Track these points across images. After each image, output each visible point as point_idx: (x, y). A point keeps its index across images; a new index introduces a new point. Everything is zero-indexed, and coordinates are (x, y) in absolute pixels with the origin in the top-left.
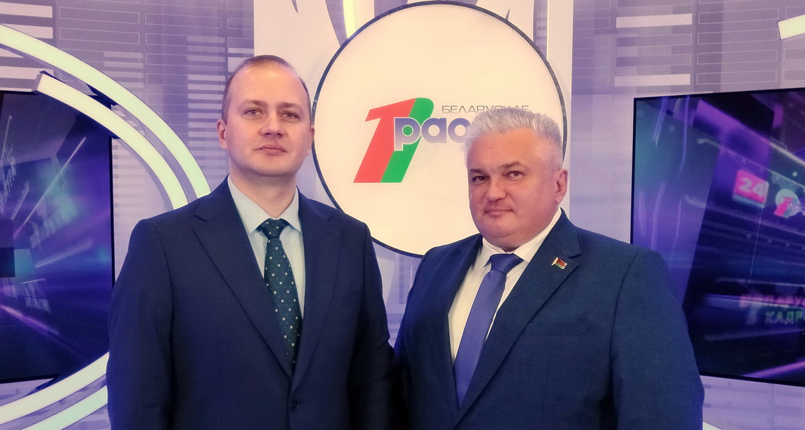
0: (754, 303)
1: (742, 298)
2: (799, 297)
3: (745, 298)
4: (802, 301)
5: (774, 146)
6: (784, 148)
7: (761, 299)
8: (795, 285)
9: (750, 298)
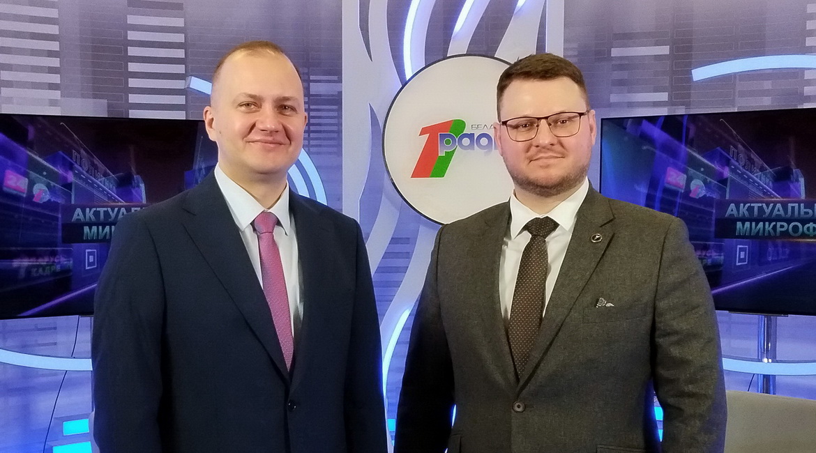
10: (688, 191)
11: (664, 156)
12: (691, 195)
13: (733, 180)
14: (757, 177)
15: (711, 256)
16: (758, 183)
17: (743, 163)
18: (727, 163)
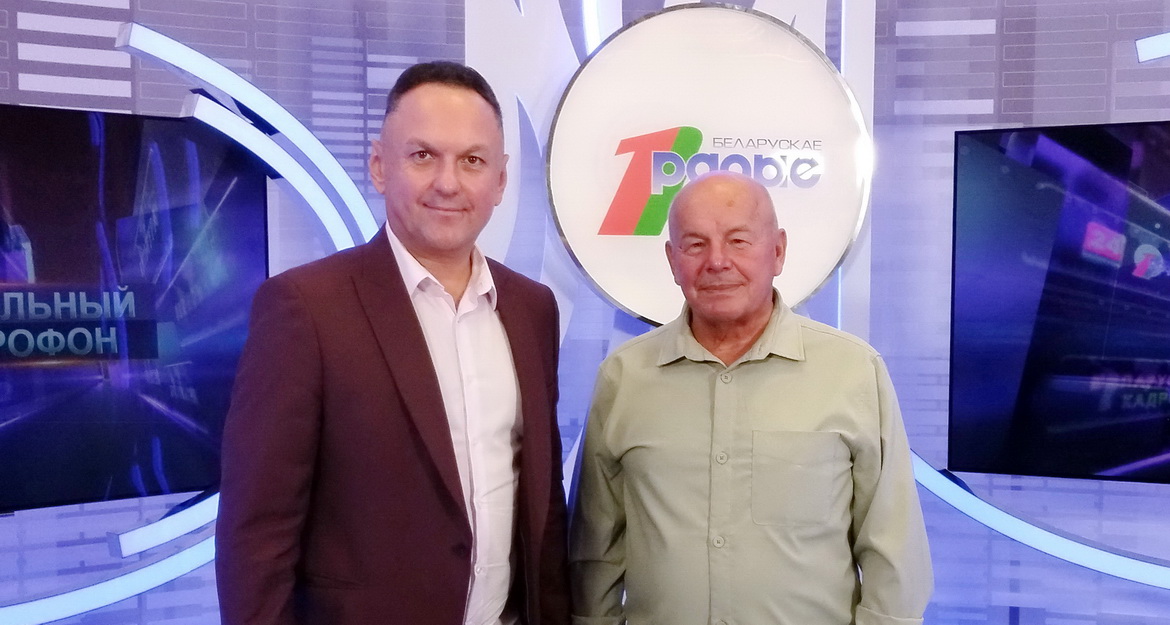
0: (1109, 384)
1: (1095, 378)
2: (1163, 376)
3: (1098, 379)
4: (1166, 380)
5: (1132, 191)
6: (1145, 194)
7: (1116, 379)
8: (1158, 361)
9: (1104, 379)
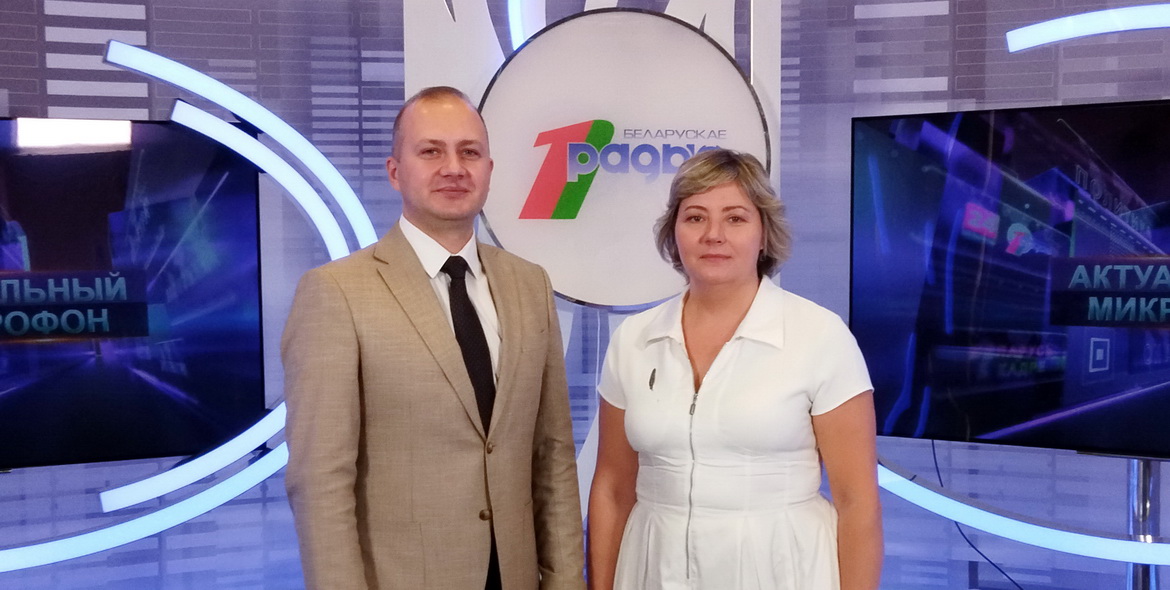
0: (985, 354)
1: (971, 348)
2: (1032, 346)
3: (976, 348)
4: (1036, 350)
5: (1004, 173)
6: (1015, 176)
7: (992, 349)
8: (1029, 332)
9: (981, 348)
10: (1002, 241)
11: (960, 183)
12: (1008, 251)
13: (1081, 226)
14: (1124, 218)
15: (1044, 356)
16: (1125, 229)
17: (1098, 195)
18: (1072, 194)
